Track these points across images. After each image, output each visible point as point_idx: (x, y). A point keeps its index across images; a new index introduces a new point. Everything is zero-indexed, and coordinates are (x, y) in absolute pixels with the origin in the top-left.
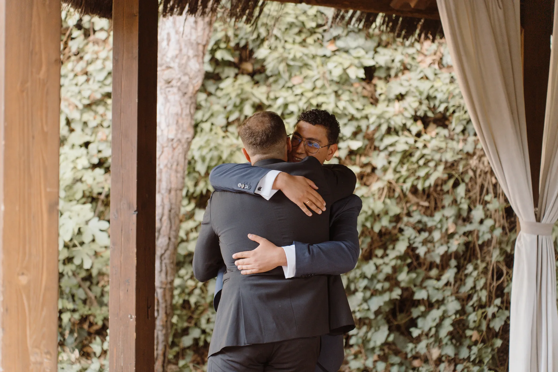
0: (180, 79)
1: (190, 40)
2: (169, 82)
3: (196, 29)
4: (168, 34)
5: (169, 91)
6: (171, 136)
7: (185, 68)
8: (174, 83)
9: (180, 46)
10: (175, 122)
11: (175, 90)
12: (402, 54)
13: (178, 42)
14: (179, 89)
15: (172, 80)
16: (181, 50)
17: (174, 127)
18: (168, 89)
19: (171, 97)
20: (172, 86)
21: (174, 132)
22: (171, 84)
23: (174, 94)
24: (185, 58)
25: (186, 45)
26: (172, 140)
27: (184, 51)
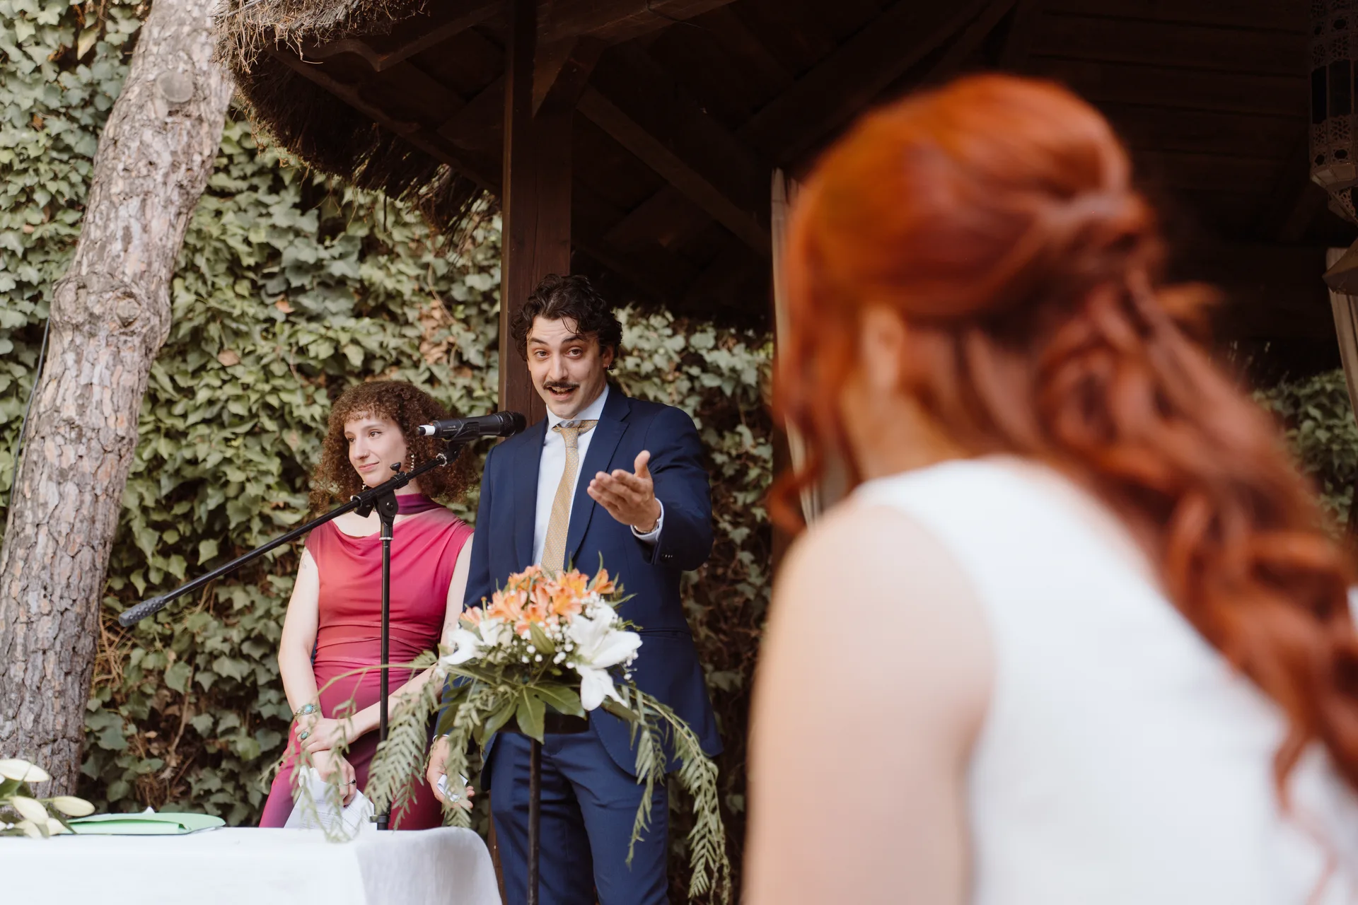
0: (148, 319)
1: (164, 247)
2: (130, 324)
3: (175, 229)
4: (127, 229)
5: (125, 342)
6: (121, 433)
7: (156, 301)
8: (136, 326)
9: (149, 257)
10: (128, 406)
11: (136, 340)
12: (394, 336)
13: (147, 248)
14: (144, 341)
15: (135, 319)
16: (150, 264)
17: (124, 415)
18: (123, 338)
19: (126, 354)
20: (133, 333)
21: (126, 424)
22: (132, 328)
23: (133, 348)
24: (156, 280)
25: (158, 256)
26: (123, 438)
27: (156, 266)
